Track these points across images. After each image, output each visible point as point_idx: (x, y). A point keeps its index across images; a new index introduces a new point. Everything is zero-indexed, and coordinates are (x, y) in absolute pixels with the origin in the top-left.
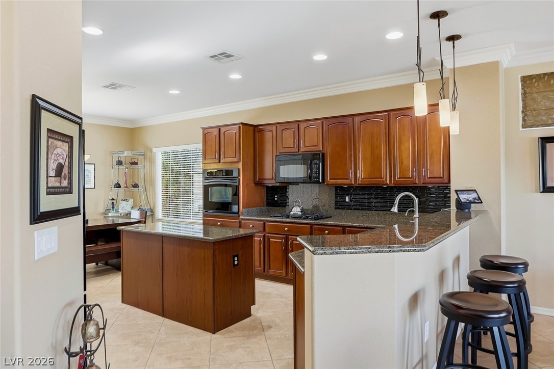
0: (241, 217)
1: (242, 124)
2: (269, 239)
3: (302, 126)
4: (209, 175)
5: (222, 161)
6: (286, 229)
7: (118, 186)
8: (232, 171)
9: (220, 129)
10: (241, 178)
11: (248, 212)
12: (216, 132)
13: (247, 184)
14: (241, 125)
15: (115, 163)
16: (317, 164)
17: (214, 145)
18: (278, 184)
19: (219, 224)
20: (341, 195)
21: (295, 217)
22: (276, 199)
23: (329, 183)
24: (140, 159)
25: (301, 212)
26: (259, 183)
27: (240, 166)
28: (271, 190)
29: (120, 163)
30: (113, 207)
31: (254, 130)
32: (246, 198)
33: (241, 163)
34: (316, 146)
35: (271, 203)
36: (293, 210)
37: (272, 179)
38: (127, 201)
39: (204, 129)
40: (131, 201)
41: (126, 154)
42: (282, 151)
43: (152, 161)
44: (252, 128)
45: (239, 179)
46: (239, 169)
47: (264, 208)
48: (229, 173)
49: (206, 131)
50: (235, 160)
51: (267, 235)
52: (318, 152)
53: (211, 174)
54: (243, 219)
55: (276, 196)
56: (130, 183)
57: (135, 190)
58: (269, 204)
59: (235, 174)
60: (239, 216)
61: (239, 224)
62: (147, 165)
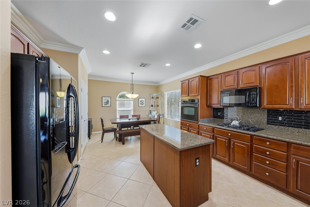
0: (199, 123)
1: (201, 76)
2: (217, 138)
3: (241, 72)
4: (184, 102)
5: (190, 95)
6: (229, 134)
7: (152, 106)
8: (195, 100)
9: (189, 80)
10: (199, 103)
11: (203, 120)
12: (187, 82)
13: (203, 107)
15: (151, 98)
16: (255, 94)
17: (186, 88)
18: (222, 107)
19: (188, 125)
20: (273, 115)
21: (235, 127)
22: (219, 114)
23: (266, 107)
24: (160, 96)
25: (239, 124)
26: (209, 106)
27: (199, 97)
28: (216, 110)
29: (153, 98)
30: (150, 113)
31: (207, 79)
32: (202, 113)
33: (199, 96)
34: (254, 83)
35: (216, 116)
36: (233, 122)
37: (218, 104)
38: (155, 111)
40: (156, 111)
41: (155, 94)
42: (225, 88)
43: (163, 97)
45: (198, 104)
46: (198, 99)
47: (211, 119)
48: (193, 101)
49: (183, 82)
50: (196, 94)
51: (215, 135)
52: (256, 87)
53: (184, 101)
54: (200, 124)
55: (219, 113)
56: (156, 105)
57: (158, 107)
58: (214, 117)
59: (196, 101)
60: (198, 122)
61: (198, 126)
62: (162, 98)
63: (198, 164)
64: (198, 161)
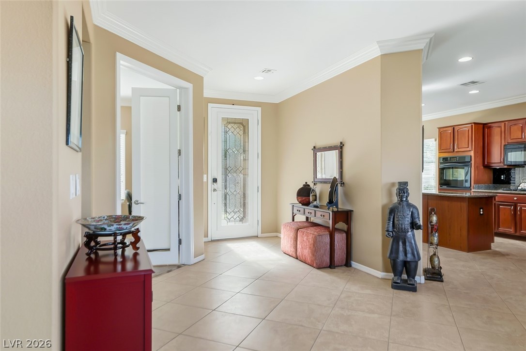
0: (472, 190)
1: (475, 123)
2: (499, 206)
4: (444, 161)
5: (455, 151)
6: (515, 198)
8: (465, 157)
9: (454, 128)
10: (473, 162)
11: (478, 187)
12: (450, 130)
13: (477, 167)
14: (473, 124)
17: (449, 140)
18: (506, 167)
21: (524, 190)
22: (503, 179)
26: (487, 167)
27: (472, 154)
28: (498, 172)
31: (484, 127)
32: (476, 177)
33: (473, 152)
35: (497, 181)
36: (521, 186)
37: (501, 163)
39: (439, 128)
42: (511, 141)
44: (482, 126)
45: (471, 163)
46: (471, 156)
47: (491, 185)
48: (462, 159)
49: (442, 130)
50: (468, 149)
51: (497, 203)
53: (446, 160)
55: (502, 176)
58: (495, 182)
59: (468, 160)
63: (482, 213)
64: (482, 210)
